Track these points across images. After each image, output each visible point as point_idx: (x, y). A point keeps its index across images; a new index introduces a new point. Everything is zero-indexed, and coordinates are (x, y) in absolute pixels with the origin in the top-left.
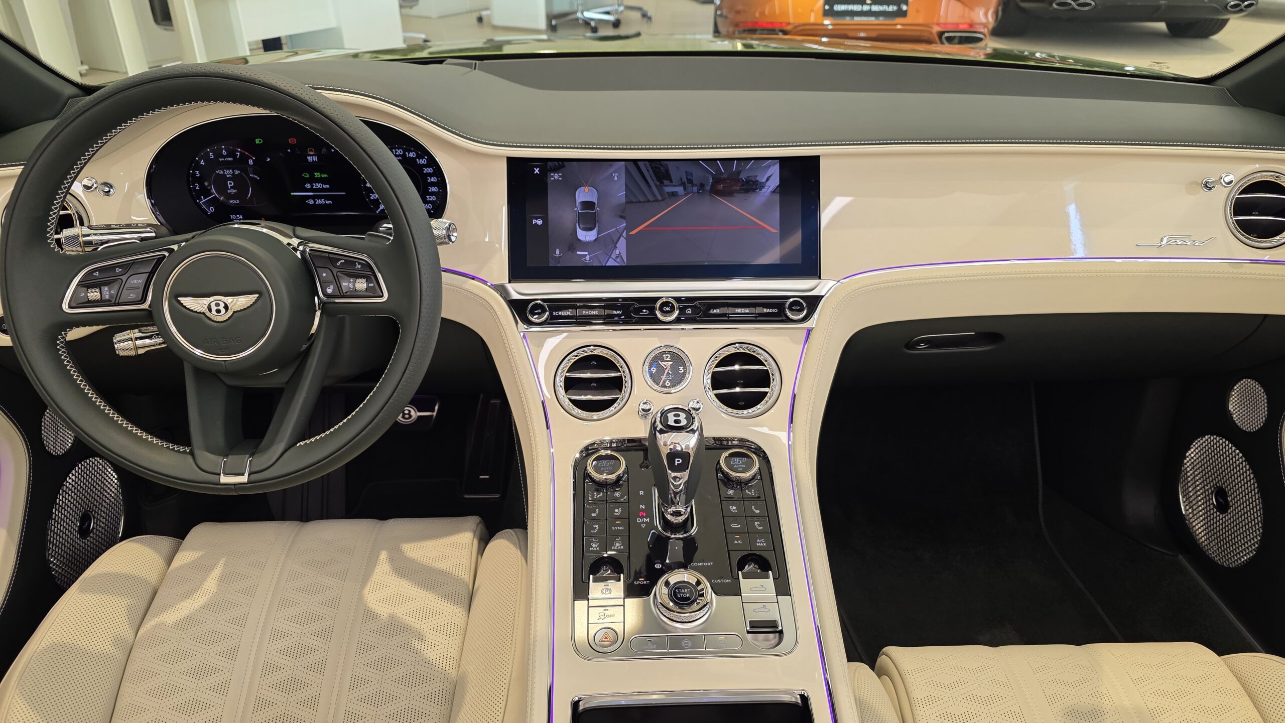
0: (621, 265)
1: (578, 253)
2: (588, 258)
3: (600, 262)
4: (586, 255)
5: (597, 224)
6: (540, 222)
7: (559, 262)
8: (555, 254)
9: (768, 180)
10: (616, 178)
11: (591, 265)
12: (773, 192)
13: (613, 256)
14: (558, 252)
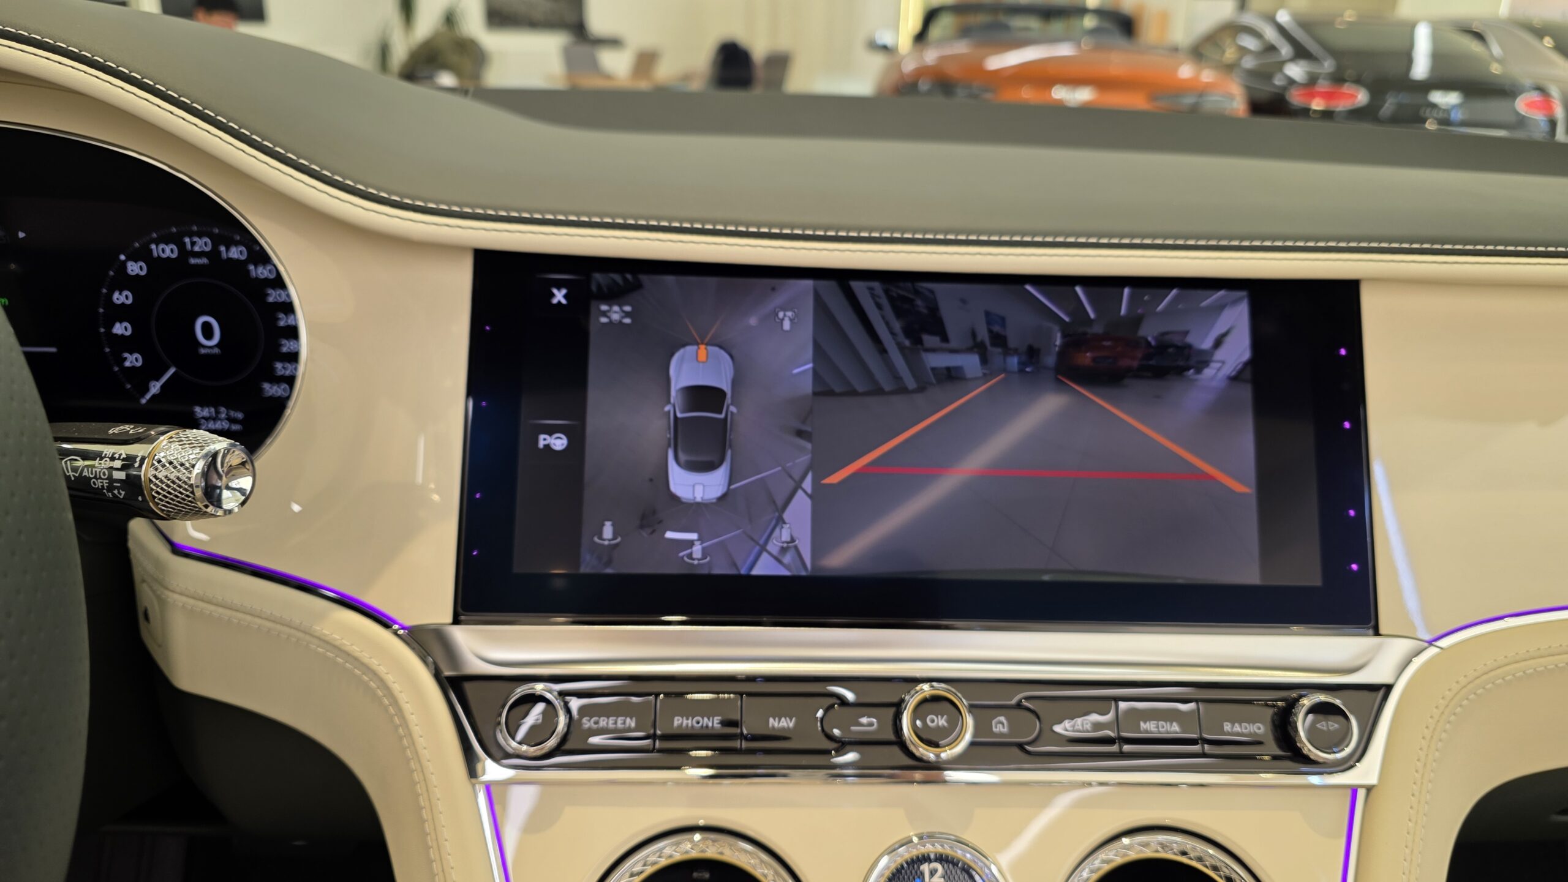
0: (796, 573)
1: (670, 535)
2: (697, 550)
3: (735, 565)
4: (690, 544)
5: (729, 453)
6: (559, 443)
7: (609, 563)
8: (601, 538)
9: (1218, 343)
10: (787, 325)
11: (705, 571)
12: (1235, 379)
13: (773, 547)
14: (608, 531)
